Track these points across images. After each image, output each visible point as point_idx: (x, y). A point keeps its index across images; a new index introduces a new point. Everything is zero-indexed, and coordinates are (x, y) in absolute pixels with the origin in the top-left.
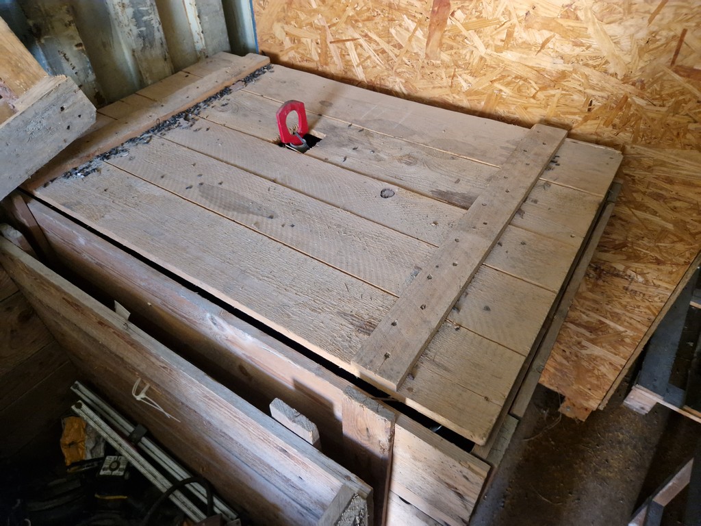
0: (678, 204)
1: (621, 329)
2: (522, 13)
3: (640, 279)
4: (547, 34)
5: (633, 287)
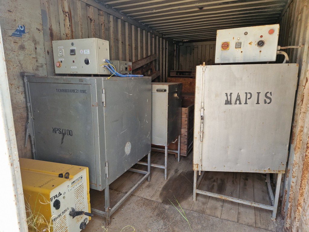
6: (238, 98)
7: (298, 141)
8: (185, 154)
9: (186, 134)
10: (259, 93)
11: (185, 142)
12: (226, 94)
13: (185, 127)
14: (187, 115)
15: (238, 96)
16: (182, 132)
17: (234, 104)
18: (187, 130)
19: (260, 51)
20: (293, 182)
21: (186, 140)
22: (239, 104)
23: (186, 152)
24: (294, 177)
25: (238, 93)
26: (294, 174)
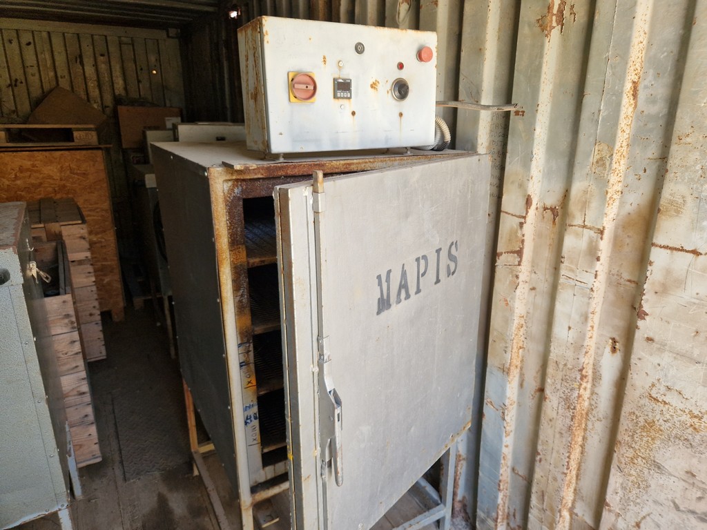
0: (98, 210)
1: (109, 263)
2: (18, 169)
3: (103, 240)
4: (29, 173)
5: (103, 244)
6: (403, 283)
7: (514, 351)
8: (94, 457)
9: (85, 387)
10: (438, 251)
11: (86, 416)
12: (379, 277)
13: (74, 365)
14: (72, 323)
15: (404, 274)
16: (64, 389)
17: (395, 304)
18: (83, 374)
19: (401, 115)
20: (507, 446)
21: (89, 410)
22: (405, 299)
23: (97, 447)
24: (507, 435)
25: (404, 265)
26: (508, 428)
